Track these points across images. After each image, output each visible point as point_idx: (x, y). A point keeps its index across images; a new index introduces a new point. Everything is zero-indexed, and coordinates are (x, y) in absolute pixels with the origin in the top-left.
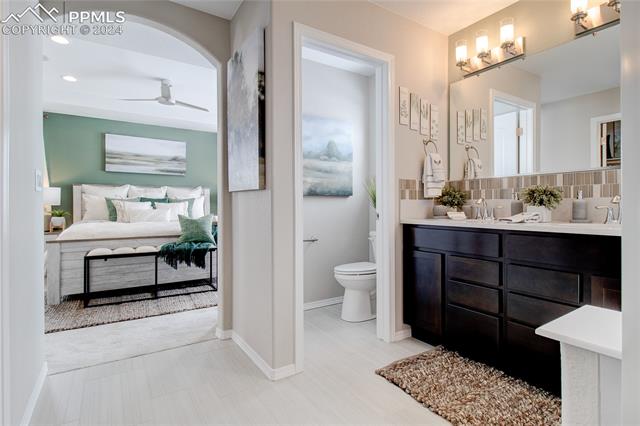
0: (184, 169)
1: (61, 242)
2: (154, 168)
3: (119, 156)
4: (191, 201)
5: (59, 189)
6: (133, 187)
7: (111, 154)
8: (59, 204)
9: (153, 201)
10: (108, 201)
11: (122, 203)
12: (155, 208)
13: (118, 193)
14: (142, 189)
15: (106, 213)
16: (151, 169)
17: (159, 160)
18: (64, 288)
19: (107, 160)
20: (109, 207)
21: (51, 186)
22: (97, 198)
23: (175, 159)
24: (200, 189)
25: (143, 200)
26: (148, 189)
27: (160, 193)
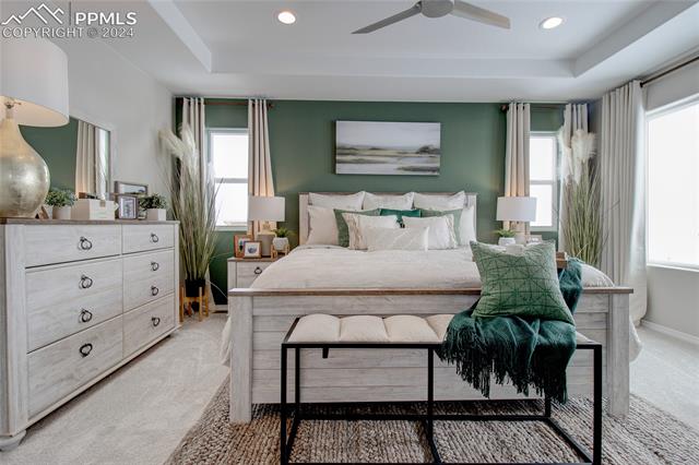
0: (438, 165)
1: (253, 295)
2: (396, 166)
3: (352, 150)
4: (457, 214)
5: (283, 199)
6: (370, 195)
7: (344, 149)
8: (283, 219)
9: (400, 213)
10: (338, 214)
11: (355, 217)
12: (402, 226)
13: (352, 203)
14: (380, 198)
15: (334, 234)
16: (391, 168)
17: (402, 154)
18: (258, 388)
19: (338, 158)
20: (339, 224)
21: (276, 195)
22: (324, 210)
23: (425, 150)
24: (462, 195)
25: (383, 212)
26: (389, 197)
27: (405, 202)
